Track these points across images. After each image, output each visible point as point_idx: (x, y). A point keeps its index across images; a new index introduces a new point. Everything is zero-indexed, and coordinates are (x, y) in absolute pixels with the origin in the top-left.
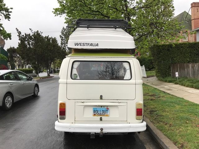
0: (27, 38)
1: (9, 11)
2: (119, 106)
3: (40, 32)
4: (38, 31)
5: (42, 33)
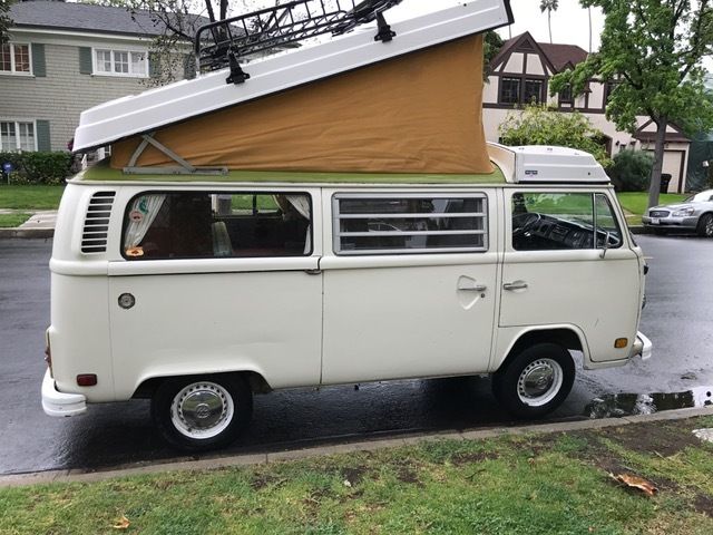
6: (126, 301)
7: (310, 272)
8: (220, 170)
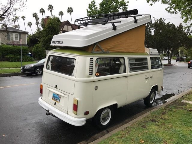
0: (149, 26)
1: (126, 5)
2: (65, 97)
3: (163, 19)
4: (161, 18)
5: (165, 20)
6: (96, 88)
7: (126, 77)
8: (109, 52)
